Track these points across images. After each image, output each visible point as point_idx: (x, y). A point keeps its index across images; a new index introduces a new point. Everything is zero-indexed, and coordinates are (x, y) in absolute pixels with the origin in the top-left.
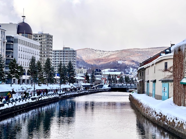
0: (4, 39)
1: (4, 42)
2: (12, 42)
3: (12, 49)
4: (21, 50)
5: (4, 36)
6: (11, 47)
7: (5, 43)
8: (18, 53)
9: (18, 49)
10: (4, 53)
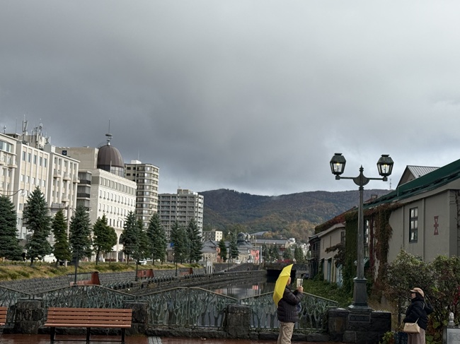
0: (75, 179)
1: (74, 183)
2: (89, 183)
3: (88, 196)
4: (103, 196)
5: (75, 172)
6: (87, 192)
7: (77, 184)
8: (99, 202)
9: (99, 195)
10: (73, 203)
